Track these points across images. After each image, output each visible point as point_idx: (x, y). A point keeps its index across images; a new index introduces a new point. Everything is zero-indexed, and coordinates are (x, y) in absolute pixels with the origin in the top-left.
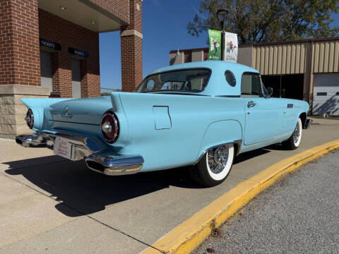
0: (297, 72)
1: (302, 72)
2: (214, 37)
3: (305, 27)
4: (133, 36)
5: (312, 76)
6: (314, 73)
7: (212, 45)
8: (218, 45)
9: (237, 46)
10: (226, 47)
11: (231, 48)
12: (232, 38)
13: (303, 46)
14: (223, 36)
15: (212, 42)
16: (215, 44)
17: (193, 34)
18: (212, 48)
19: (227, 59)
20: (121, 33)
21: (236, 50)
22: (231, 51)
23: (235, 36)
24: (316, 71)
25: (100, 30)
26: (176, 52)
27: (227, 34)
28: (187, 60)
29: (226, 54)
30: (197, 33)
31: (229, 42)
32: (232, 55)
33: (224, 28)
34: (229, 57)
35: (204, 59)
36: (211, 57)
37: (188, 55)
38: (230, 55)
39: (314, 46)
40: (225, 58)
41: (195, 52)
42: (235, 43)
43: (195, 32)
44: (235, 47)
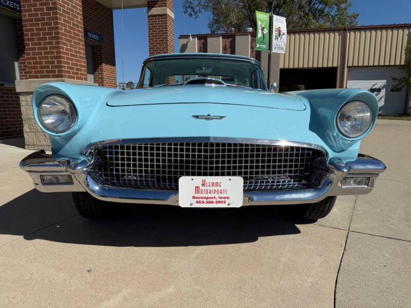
0: (330, 65)
1: (335, 65)
2: (262, 21)
3: (322, 11)
4: (165, 16)
5: (346, 70)
6: (348, 67)
7: (260, 31)
8: (266, 31)
9: (286, 33)
10: (275, 34)
11: (279, 35)
12: (280, 22)
14: (271, 19)
15: (259, 27)
16: (263, 29)
17: (191, 15)
18: (260, 35)
19: (275, 48)
20: (148, 12)
21: (285, 37)
22: (279, 39)
23: (284, 19)
24: (350, 64)
25: (114, 6)
26: (187, 37)
27: (276, 18)
28: (201, 48)
29: (274, 42)
30: (196, 13)
31: (277, 28)
32: (280, 44)
33: (272, 10)
34: (277, 45)
35: (223, 47)
36: (258, 46)
37: (203, 41)
38: (278, 44)
39: (348, 34)
40: (273, 47)
41: (211, 37)
42: (284, 30)
43: (194, 12)
44: (284, 34)
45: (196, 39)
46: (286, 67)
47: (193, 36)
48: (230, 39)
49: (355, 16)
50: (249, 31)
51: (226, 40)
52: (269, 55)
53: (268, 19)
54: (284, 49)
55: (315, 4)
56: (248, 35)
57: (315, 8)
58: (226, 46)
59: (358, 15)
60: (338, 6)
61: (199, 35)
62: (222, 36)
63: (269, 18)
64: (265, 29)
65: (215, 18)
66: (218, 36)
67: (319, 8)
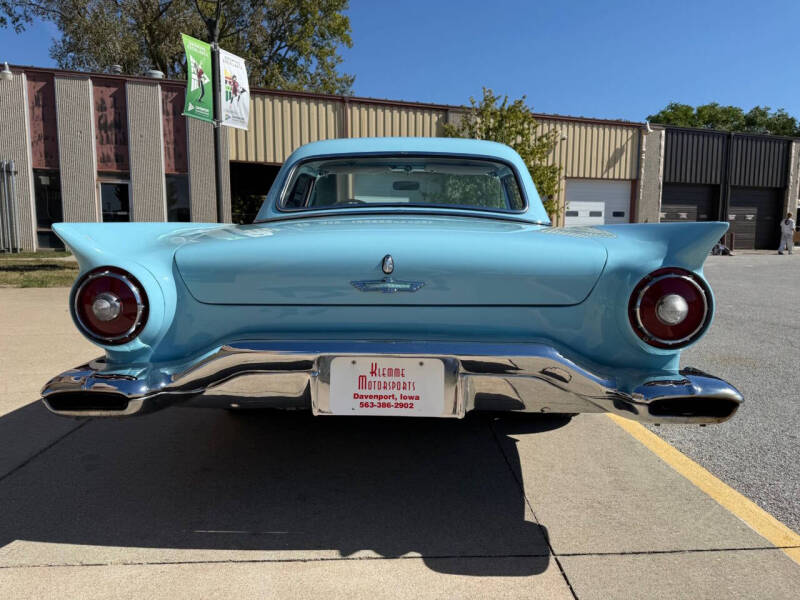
2: (197, 57)
3: (293, 63)
8: (207, 80)
10: (225, 88)
11: (235, 91)
12: (234, 67)
13: (330, 107)
14: (214, 56)
16: (200, 74)
18: (194, 85)
19: (228, 118)
22: (235, 99)
23: (241, 61)
27: (224, 55)
28: (37, 99)
29: (224, 104)
30: (17, 20)
31: (230, 75)
32: (238, 110)
33: (216, 38)
34: (232, 112)
35: (96, 103)
36: (191, 107)
37: (41, 84)
38: (233, 109)
39: (349, 111)
40: (223, 115)
41: (64, 77)
42: (244, 82)
43: (11, 15)
44: (244, 91)
45: (24, 76)
46: (242, 158)
47: (15, 69)
48: (113, 90)
49: (350, 82)
50: (156, 77)
51: (104, 89)
52: (216, 131)
53: (208, 55)
54: (246, 120)
55: (279, 48)
56: (156, 84)
57: (280, 55)
58: (103, 101)
59: (352, 81)
60: (321, 59)
61: (31, 68)
62: (92, 78)
63: (210, 53)
64: (204, 75)
65: (67, 39)
66: (83, 76)
67: (287, 56)
